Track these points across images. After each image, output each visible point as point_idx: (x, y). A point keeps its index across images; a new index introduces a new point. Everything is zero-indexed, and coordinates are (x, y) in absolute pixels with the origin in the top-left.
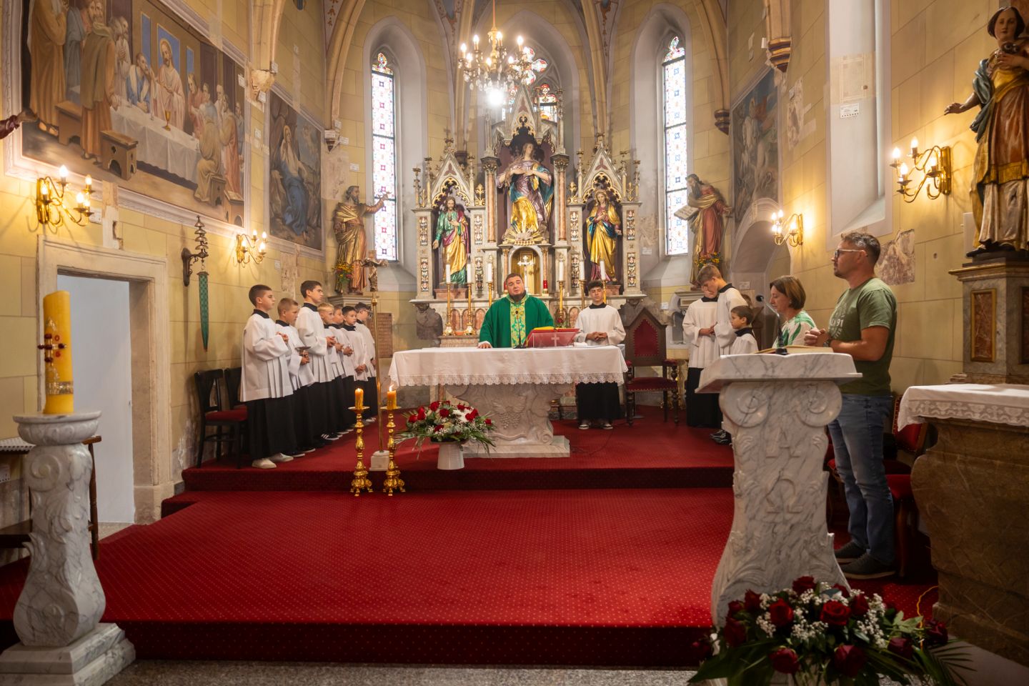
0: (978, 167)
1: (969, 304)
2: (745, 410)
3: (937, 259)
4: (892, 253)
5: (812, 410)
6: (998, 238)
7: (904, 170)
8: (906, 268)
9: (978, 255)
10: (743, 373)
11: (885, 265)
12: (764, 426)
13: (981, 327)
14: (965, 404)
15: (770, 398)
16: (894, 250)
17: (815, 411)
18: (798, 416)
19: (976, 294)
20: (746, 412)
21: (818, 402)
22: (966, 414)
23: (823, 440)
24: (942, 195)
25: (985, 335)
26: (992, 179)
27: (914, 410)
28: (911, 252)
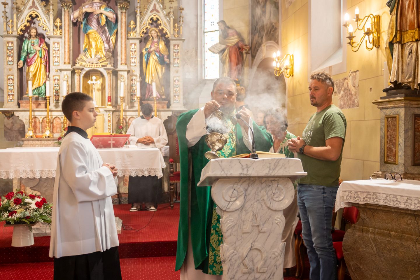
0: (390, 32)
1: (384, 124)
2: (228, 199)
3: (372, 92)
4: (346, 86)
5: (275, 199)
6: (401, 80)
7: (351, 29)
8: (354, 97)
9: (389, 91)
10: (226, 173)
11: (342, 94)
12: (241, 210)
13: (390, 141)
14: (375, 194)
15: (246, 190)
16: (347, 83)
17: (277, 199)
18: (265, 203)
19: (387, 118)
20: (229, 200)
21: (278, 193)
22: (375, 200)
23: (282, 220)
24: (374, 47)
25: (392, 146)
26: (398, 40)
27: (345, 198)
28: (357, 86)
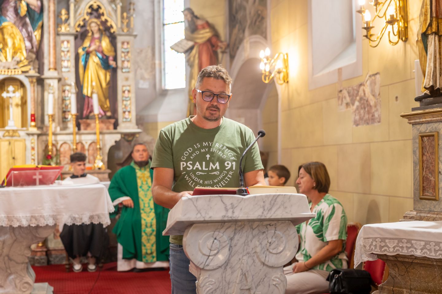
0: (422, 18)
1: (417, 145)
2: (207, 252)
3: (398, 102)
4: (363, 94)
5: (271, 251)
6: (440, 85)
8: (374, 110)
9: (423, 100)
10: (203, 215)
11: (358, 106)
12: (225, 268)
13: (427, 168)
14: (409, 241)
15: (231, 239)
16: (364, 91)
17: (274, 251)
18: (258, 257)
19: (422, 137)
20: (208, 254)
21: (276, 242)
22: (409, 250)
23: (282, 281)
24: (400, 41)
25: (430, 175)
26: (434, 30)
27: (368, 248)
28: (377, 94)
